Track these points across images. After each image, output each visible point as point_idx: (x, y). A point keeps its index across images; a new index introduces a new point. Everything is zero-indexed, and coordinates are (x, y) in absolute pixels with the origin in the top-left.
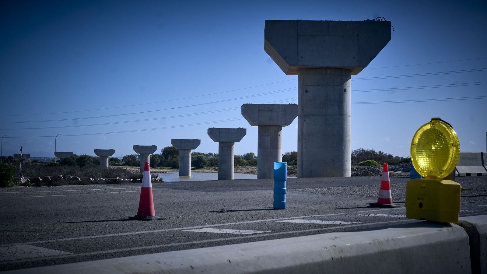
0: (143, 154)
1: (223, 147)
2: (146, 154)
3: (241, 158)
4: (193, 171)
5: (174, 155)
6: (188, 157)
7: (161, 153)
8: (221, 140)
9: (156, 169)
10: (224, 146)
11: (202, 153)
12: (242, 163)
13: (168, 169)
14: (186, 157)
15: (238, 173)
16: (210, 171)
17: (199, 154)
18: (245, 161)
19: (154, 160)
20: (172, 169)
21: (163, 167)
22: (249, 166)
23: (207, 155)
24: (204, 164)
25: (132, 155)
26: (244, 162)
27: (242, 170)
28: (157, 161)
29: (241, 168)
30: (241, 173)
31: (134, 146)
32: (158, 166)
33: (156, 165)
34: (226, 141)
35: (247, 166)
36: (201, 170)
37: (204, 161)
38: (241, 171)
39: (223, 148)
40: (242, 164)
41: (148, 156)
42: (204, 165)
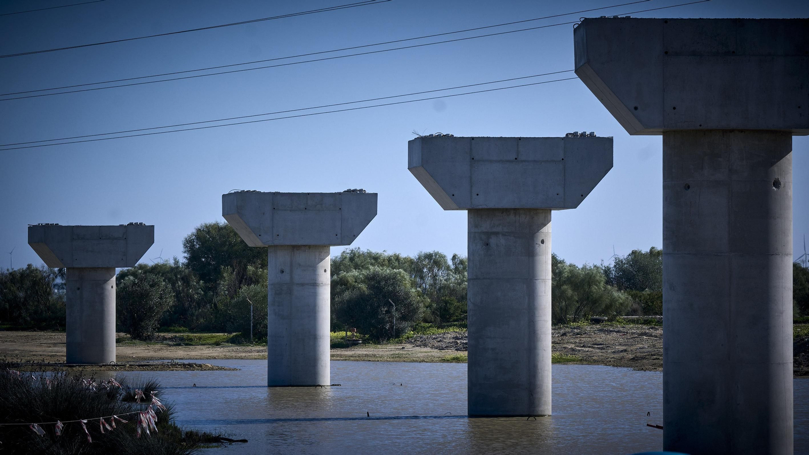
0: (81, 269)
1: (489, 234)
2: (95, 269)
3: (597, 283)
4: (339, 352)
5: (245, 269)
6: (314, 284)
7: (182, 257)
8: (481, 202)
9: (151, 347)
10: (496, 234)
11: (389, 253)
12: (608, 307)
13: (217, 344)
14: (302, 285)
15: (581, 361)
16: (436, 353)
17: (375, 259)
18: (620, 296)
19: (144, 295)
20: (234, 341)
21: (192, 330)
22: (646, 322)
23: (416, 267)
24: (404, 318)
25: (32, 271)
26: (613, 300)
27: (602, 346)
28: (156, 299)
29: (601, 338)
30: (596, 362)
31: (33, 230)
32: (165, 325)
33: (151, 324)
34: (506, 203)
35: (633, 321)
36: (386, 350)
37: (401, 300)
38: (597, 353)
39: (493, 241)
40: (605, 311)
41: (106, 281)
42: (404, 324)
